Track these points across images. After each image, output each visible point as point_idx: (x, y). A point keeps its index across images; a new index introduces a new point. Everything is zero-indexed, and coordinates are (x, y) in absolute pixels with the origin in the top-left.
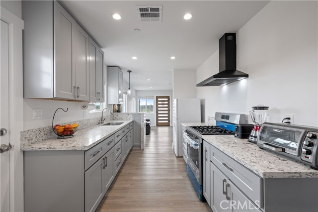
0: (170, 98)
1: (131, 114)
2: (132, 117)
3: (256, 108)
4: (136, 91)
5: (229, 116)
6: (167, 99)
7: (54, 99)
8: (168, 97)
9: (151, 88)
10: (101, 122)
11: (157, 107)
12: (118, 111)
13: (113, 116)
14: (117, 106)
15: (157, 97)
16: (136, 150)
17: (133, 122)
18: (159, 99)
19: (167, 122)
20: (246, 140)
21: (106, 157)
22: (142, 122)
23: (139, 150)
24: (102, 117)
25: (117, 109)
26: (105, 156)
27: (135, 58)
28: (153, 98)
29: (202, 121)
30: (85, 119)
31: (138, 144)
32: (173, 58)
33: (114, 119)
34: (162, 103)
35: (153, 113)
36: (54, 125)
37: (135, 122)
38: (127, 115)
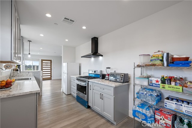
0: (52, 61)
1: (31, 72)
2: (32, 74)
3: (107, 68)
5: (95, 71)
6: (50, 62)
8: (51, 61)
9: (39, 53)
11: (42, 67)
15: (42, 60)
18: (43, 62)
19: (50, 77)
20: (104, 79)
24: (10, 75)
27: (42, 35)
28: (39, 61)
29: (80, 74)
32: (67, 40)
34: (46, 64)
37: (35, 77)
38: (27, 73)
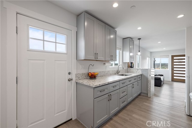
1: (140, 69)
2: (140, 71)
4: (151, 52)
7: (84, 60)
10: (117, 73)
11: (173, 65)
12: (131, 67)
13: (128, 70)
14: (130, 64)
15: (173, 56)
16: (143, 96)
17: (141, 75)
18: (174, 58)
21: (111, 95)
22: (149, 76)
23: (146, 96)
24: (118, 70)
25: (130, 65)
26: (110, 93)
27: (139, 28)
28: (168, 57)
30: (107, 70)
31: (145, 92)
33: (128, 72)
34: (179, 61)
35: (168, 69)
36: (89, 72)
37: (143, 75)
38: (137, 70)
